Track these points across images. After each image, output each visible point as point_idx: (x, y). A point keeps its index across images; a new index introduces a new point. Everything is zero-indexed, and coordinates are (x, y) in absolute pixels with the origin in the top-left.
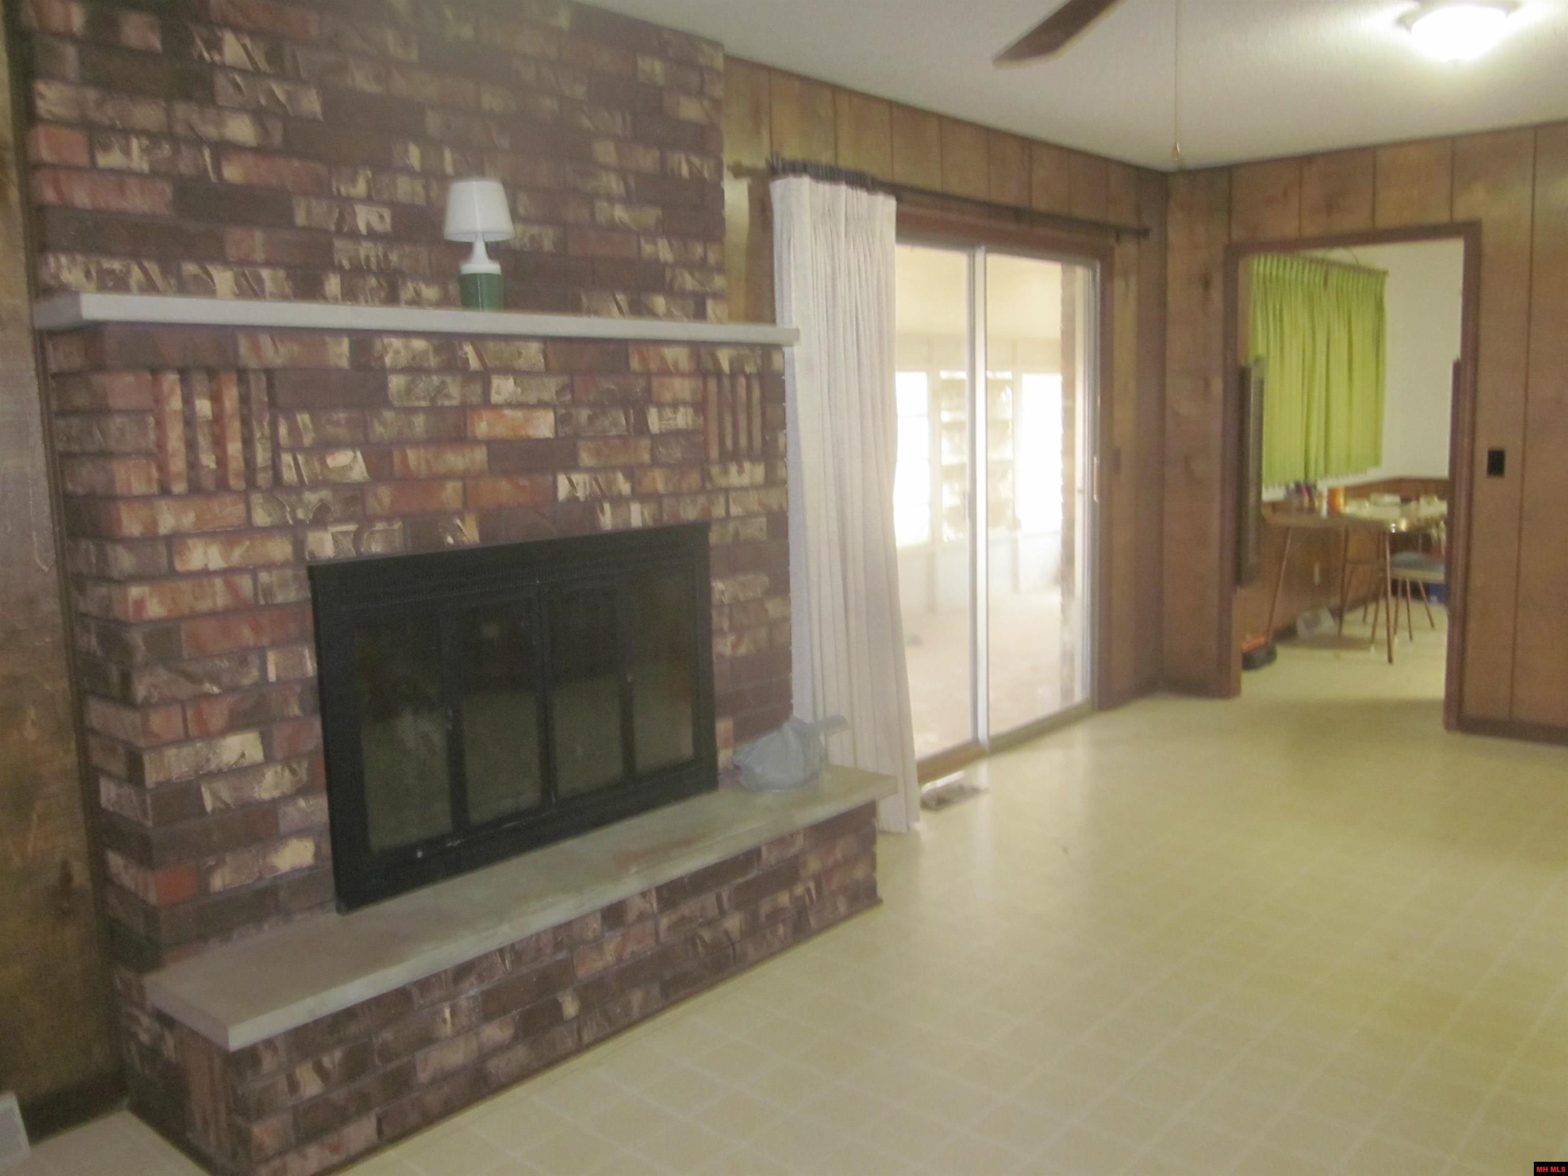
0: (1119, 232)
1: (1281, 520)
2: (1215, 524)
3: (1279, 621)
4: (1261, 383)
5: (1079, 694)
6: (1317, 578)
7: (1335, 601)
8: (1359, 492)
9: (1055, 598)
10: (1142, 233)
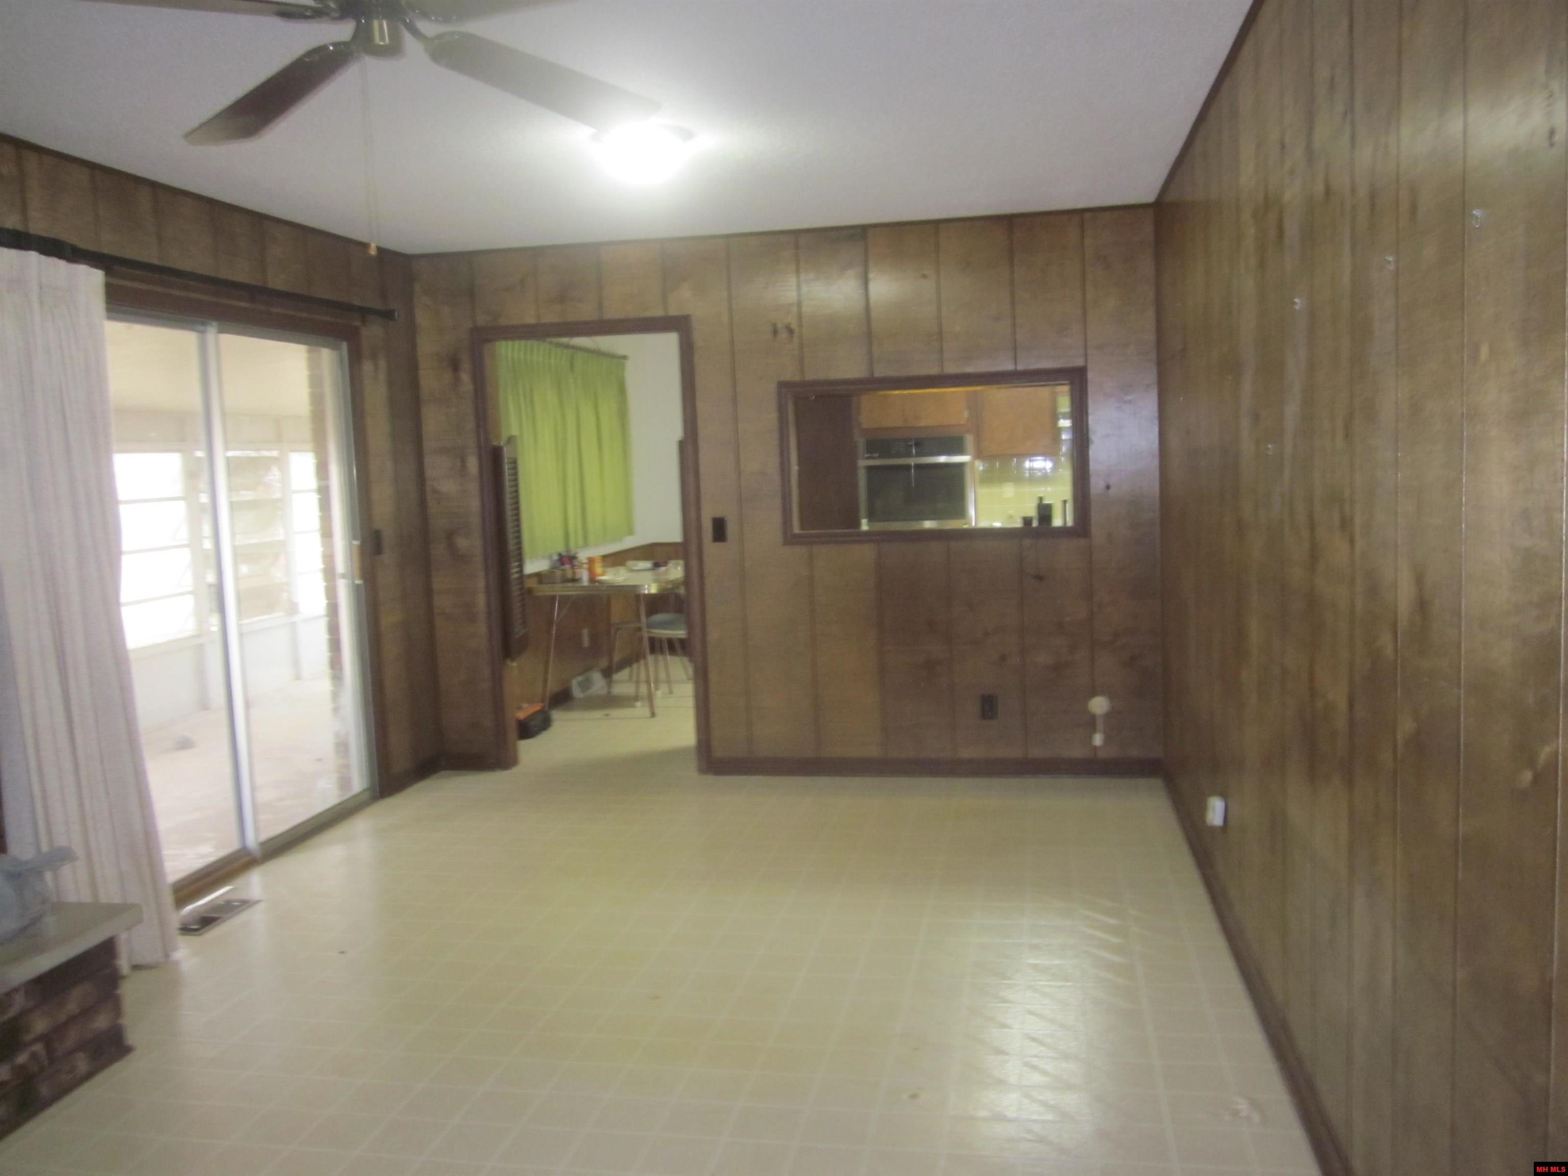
0: (364, 313)
1: (545, 590)
2: (481, 600)
3: (553, 686)
4: (514, 462)
5: (358, 783)
6: (586, 642)
7: (604, 663)
8: (617, 559)
9: (325, 685)
10: (388, 315)
